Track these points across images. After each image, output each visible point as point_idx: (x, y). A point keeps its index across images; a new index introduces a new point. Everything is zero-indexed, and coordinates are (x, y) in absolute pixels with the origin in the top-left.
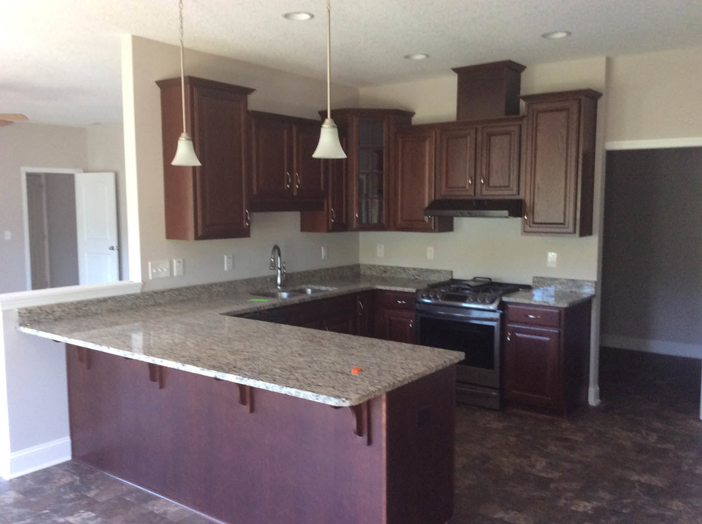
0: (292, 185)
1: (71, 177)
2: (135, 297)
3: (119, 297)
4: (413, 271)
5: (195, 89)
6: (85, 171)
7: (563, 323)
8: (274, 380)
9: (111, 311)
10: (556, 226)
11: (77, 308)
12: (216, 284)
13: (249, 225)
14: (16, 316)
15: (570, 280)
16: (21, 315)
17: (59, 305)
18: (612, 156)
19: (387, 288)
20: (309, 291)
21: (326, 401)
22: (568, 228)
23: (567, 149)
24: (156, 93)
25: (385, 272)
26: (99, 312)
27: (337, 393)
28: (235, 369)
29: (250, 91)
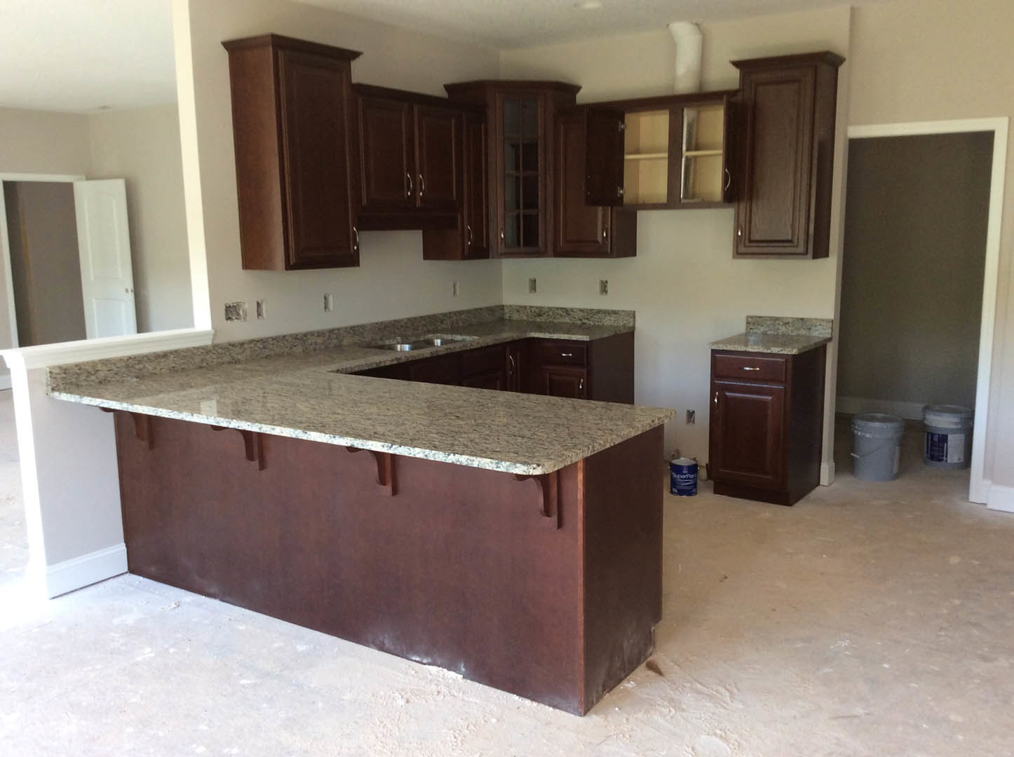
0: (414, 192)
1: (69, 187)
2: (205, 350)
3: (184, 351)
4: (579, 312)
5: (280, 53)
6: (89, 178)
7: (789, 377)
8: (435, 447)
9: (173, 371)
10: (782, 244)
11: (127, 366)
12: (312, 334)
13: (358, 248)
14: (45, 378)
15: (797, 319)
16: (54, 375)
17: (105, 362)
18: (857, 146)
19: (547, 336)
20: (438, 342)
21: (510, 469)
22: (797, 246)
23: (797, 137)
24: (222, 60)
25: (540, 315)
26: (157, 371)
27: (524, 459)
28: (376, 435)
29: (355, 55)
